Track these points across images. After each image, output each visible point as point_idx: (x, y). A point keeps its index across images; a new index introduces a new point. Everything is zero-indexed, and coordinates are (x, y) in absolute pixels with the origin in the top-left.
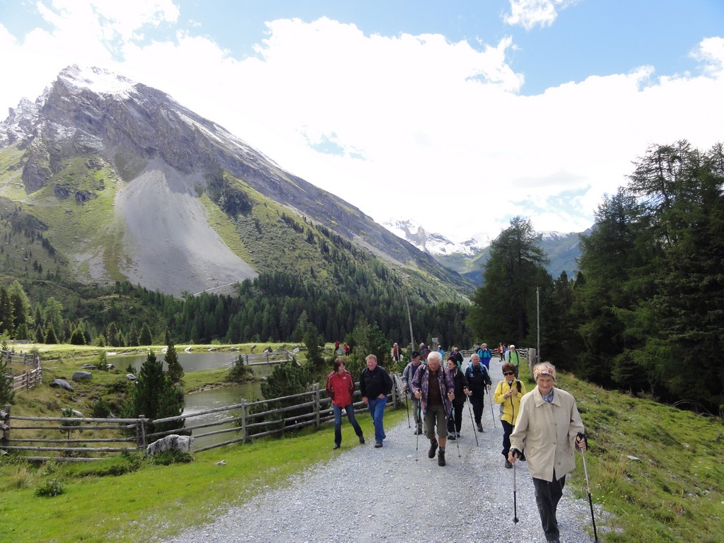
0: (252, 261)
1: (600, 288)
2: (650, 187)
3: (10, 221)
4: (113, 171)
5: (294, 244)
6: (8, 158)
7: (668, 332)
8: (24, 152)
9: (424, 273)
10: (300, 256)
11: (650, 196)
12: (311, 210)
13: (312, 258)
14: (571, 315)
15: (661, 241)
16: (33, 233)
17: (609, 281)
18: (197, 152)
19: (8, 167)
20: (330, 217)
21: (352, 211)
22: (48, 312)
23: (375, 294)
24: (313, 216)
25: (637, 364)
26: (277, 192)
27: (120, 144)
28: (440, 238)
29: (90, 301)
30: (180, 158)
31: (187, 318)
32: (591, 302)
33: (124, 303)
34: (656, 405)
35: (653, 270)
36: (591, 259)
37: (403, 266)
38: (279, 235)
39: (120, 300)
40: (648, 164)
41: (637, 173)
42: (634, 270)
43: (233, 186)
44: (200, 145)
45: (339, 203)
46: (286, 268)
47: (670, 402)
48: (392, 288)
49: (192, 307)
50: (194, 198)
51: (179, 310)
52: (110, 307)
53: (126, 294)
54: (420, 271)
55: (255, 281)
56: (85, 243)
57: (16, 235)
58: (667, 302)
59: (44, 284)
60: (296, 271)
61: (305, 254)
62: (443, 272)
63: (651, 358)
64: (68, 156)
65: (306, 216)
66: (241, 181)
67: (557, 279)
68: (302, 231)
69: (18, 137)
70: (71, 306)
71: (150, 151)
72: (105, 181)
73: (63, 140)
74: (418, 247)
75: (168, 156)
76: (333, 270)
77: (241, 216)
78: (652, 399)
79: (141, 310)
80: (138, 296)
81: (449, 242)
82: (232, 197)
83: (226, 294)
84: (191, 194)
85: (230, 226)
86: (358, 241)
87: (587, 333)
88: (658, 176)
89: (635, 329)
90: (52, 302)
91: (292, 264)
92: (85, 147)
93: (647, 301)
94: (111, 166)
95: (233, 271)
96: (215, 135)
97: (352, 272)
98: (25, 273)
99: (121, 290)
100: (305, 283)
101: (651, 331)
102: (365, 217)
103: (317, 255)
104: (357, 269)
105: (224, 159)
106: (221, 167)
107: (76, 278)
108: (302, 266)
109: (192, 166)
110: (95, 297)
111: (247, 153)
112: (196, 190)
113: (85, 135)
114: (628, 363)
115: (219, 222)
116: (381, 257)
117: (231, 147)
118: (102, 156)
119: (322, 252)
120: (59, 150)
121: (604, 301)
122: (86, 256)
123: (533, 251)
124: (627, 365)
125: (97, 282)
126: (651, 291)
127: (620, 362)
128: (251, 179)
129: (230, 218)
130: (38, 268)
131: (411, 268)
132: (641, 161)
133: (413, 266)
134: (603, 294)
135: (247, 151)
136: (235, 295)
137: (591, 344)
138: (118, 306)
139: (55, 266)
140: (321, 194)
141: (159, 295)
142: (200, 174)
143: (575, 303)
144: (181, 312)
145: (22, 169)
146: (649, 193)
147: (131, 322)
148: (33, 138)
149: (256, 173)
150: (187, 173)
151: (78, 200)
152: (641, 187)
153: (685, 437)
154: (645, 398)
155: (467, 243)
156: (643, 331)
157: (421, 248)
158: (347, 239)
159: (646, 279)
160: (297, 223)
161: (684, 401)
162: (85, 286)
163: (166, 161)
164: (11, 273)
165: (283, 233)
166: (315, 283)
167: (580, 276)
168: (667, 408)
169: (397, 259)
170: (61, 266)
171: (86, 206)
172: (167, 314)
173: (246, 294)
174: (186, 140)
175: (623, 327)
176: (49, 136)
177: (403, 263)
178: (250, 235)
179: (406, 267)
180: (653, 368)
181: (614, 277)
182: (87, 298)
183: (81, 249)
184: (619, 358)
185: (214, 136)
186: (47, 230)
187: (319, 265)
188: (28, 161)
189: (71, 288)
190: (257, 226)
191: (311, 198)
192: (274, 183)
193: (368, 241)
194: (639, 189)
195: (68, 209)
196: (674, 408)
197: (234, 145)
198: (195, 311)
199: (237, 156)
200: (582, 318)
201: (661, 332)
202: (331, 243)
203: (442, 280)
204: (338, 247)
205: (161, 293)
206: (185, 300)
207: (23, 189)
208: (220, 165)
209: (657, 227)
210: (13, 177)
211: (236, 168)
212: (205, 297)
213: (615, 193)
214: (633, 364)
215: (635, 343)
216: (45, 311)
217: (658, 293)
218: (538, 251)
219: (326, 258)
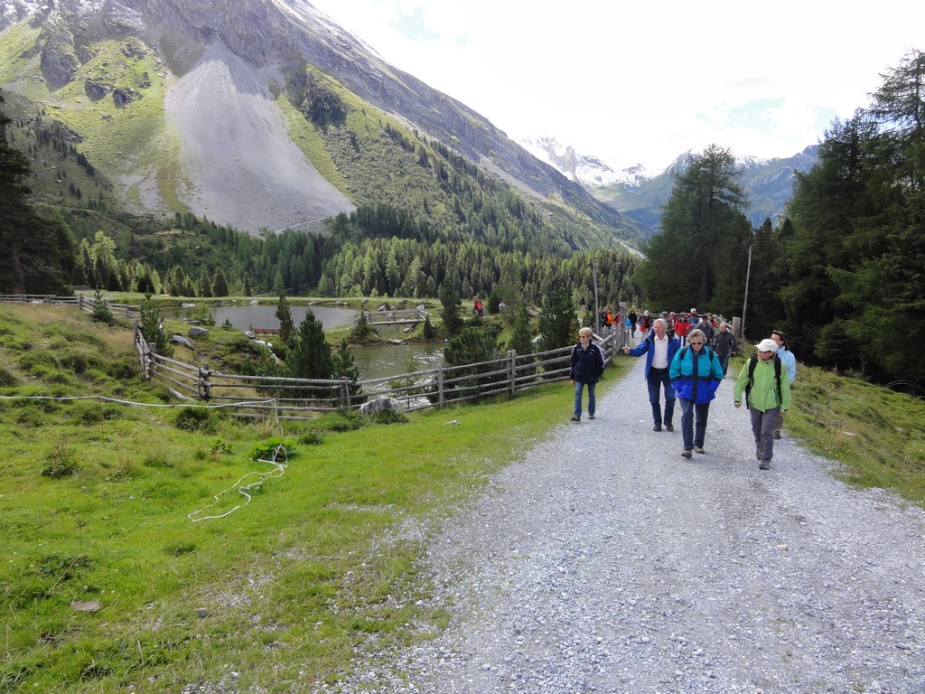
0: (348, 189)
1: (813, 241)
2: (899, 110)
3: (33, 129)
4: (159, 61)
5: (402, 167)
6: (19, 40)
7: (893, 299)
8: (38, 31)
9: (571, 210)
10: (409, 184)
11: (897, 123)
12: (425, 121)
13: (425, 187)
14: (771, 274)
15: (903, 183)
16: (64, 145)
17: (827, 233)
18: (270, 35)
19: (21, 53)
20: (450, 131)
21: (480, 123)
22: (97, 251)
23: (507, 237)
24: (427, 128)
25: (849, 337)
26: (378, 94)
27: (166, 21)
28: (596, 162)
29: (145, 237)
30: (247, 42)
31: (269, 261)
32: (799, 259)
33: (187, 241)
34: (866, 386)
35: (886, 221)
36: (807, 203)
37: (545, 200)
38: (383, 155)
39: (182, 237)
40: (902, 78)
41: (884, 89)
42: (862, 220)
43: (320, 85)
44: (273, 24)
45: (461, 111)
46: (391, 199)
47: (883, 383)
48: (529, 229)
49: (274, 248)
50: (268, 101)
51: (257, 251)
52: (172, 246)
53: (189, 230)
54: (566, 207)
55: (352, 215)
56: (131, 160)
57: (42, 148)
58: (899, 263)
59: (86, 214)
60: (405, 204)
61: (417, 181)
62: (597, 209)
63: (867, 331)
64: (98, 39)
65: (418, 128)
66: (330, 78)
67: (759, 228)
68: (412, 150)
69: (29, 10)
70: (123, 243)
71: (207, 33)
72: (150, 75)
73: (89, 14)
74: (565, 174)
75: (231, 39)
76: (453, 203)
77: (332, 128)
78: (861, 378)
79: (210, 250)
80: (204, 232)
81: (607, 168)
82: (319, 100)
83: (316, 232)
84: (265, 96)
85: (318, 142)
86: (487, 165)
87: (790, 297)
88: (912, 94)
89: (853, 295)
90: (102, 238)
91: (399, 195)
92: (120, 26)
93: (873, 260)
94: (157, 54)
95: (323, 202)
96: (294, 9)
97: (477, 207)
98: (60, 198)
99: (183, 224)
100: (417, 220)
101: (872, 298)
102: (497, 132)
103: (432, 183)
104: (484, 203)
105: (308, 46)
106: (304, 57)
107: (125, 207)
108: (413, 197)
109: (264, 54)
110: (151, 233)
111: (338, 37)
112: (272, 89)
113: (118, 7)
114: (838, 335)
115: (303, 135)
116: (516, 188)
117: (315, 28)
118: (142, 38)
119: (438, 178)
120: (85, 30)
121: (817, 258)
122: (134, 179)
123: (730, 189)
124: (836, 338)
125: (152, 213)
126: (881, 247)
127: (828, 334)
128: (343, 75)
129: (317, 129)
130: (76, 193)
131: (555, 203)
132: (892, 74)
133: (558, 200)
134: (817, 249)
135: (337, 34)
136: (328, 234)
137: (793, 310)
138: (181, 245)
139: (97, 190)
140: (438, 98)
141: (231, 232)
142: (275, 66)
143: (779, 260)
144: (260, 254)
145: (39, 56)
146: (896, 119)
147: (199, 265)
148: (48, 11)
149: (351, 67)
150: (258, 65)
151: (116, 101)
152: (887, 109)
153: (898, 421)
154: (853, 377)
155: (631, 170)
156: (863, 297)
157: (569, 175)
158: (471, 162)
159: (876, 232)
160: (406, 139)
161: (901, 382)
162: (138, 218)
163: (230, 48)
164: (43, 198)
165: (388, 152)
166: (429, 220)
167: (788, 224)
168: (879, 388)
169: (537, 190)
170: (103, 191)
171: (128, 110)
172: (243, 256)
173: (341, 232)
174: (256, 17)
175: (837, 292)
176: (71, 8)
177: (544, 195)
178: (343, 154)
179: (548, 201)
180: (869, 342)
181: (833, 228)
182: (141, 233)
183: (127, 168)
184: (826, 329)
185: (292, 11)
186: (81, 142)
187: (434, 196)
188: (46, 45)
189: (119, 220)
190: (354, 141)
191: (424, 104)
192: (375, 81)
193: (499, 165)
194: (884, 112)
195: (106, 114)
196: (887, 389)
197: (319, 25)
198: (278, 253)
199: (324, 42)
200: (785, 278)
201: (885, 300)
202: (450, 166)
203: (594, 219)
204: (459, 172)
205: (233, 229)
206: (264, 239)
207: (43, 85)
208: (301, 54)
209: (899, 164)
210: (29, 67)
211: (323, 59)
212: (290, 235)
213: (851, 117)
214: (844, 337)
215: (849, 311)
216: (94, 249)
217: (888, 251)
218: (736, 190)
219: (444, 187)
